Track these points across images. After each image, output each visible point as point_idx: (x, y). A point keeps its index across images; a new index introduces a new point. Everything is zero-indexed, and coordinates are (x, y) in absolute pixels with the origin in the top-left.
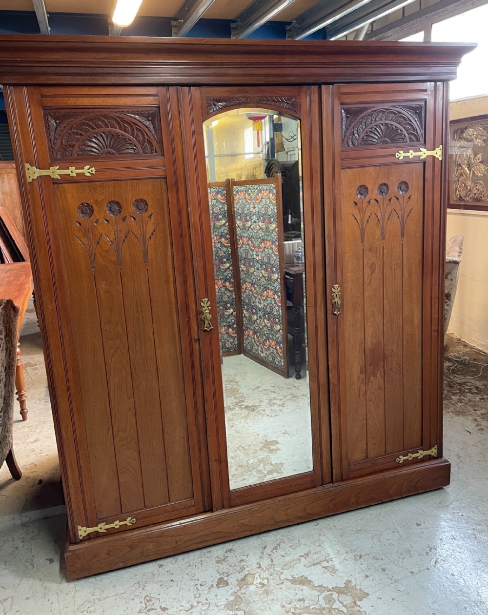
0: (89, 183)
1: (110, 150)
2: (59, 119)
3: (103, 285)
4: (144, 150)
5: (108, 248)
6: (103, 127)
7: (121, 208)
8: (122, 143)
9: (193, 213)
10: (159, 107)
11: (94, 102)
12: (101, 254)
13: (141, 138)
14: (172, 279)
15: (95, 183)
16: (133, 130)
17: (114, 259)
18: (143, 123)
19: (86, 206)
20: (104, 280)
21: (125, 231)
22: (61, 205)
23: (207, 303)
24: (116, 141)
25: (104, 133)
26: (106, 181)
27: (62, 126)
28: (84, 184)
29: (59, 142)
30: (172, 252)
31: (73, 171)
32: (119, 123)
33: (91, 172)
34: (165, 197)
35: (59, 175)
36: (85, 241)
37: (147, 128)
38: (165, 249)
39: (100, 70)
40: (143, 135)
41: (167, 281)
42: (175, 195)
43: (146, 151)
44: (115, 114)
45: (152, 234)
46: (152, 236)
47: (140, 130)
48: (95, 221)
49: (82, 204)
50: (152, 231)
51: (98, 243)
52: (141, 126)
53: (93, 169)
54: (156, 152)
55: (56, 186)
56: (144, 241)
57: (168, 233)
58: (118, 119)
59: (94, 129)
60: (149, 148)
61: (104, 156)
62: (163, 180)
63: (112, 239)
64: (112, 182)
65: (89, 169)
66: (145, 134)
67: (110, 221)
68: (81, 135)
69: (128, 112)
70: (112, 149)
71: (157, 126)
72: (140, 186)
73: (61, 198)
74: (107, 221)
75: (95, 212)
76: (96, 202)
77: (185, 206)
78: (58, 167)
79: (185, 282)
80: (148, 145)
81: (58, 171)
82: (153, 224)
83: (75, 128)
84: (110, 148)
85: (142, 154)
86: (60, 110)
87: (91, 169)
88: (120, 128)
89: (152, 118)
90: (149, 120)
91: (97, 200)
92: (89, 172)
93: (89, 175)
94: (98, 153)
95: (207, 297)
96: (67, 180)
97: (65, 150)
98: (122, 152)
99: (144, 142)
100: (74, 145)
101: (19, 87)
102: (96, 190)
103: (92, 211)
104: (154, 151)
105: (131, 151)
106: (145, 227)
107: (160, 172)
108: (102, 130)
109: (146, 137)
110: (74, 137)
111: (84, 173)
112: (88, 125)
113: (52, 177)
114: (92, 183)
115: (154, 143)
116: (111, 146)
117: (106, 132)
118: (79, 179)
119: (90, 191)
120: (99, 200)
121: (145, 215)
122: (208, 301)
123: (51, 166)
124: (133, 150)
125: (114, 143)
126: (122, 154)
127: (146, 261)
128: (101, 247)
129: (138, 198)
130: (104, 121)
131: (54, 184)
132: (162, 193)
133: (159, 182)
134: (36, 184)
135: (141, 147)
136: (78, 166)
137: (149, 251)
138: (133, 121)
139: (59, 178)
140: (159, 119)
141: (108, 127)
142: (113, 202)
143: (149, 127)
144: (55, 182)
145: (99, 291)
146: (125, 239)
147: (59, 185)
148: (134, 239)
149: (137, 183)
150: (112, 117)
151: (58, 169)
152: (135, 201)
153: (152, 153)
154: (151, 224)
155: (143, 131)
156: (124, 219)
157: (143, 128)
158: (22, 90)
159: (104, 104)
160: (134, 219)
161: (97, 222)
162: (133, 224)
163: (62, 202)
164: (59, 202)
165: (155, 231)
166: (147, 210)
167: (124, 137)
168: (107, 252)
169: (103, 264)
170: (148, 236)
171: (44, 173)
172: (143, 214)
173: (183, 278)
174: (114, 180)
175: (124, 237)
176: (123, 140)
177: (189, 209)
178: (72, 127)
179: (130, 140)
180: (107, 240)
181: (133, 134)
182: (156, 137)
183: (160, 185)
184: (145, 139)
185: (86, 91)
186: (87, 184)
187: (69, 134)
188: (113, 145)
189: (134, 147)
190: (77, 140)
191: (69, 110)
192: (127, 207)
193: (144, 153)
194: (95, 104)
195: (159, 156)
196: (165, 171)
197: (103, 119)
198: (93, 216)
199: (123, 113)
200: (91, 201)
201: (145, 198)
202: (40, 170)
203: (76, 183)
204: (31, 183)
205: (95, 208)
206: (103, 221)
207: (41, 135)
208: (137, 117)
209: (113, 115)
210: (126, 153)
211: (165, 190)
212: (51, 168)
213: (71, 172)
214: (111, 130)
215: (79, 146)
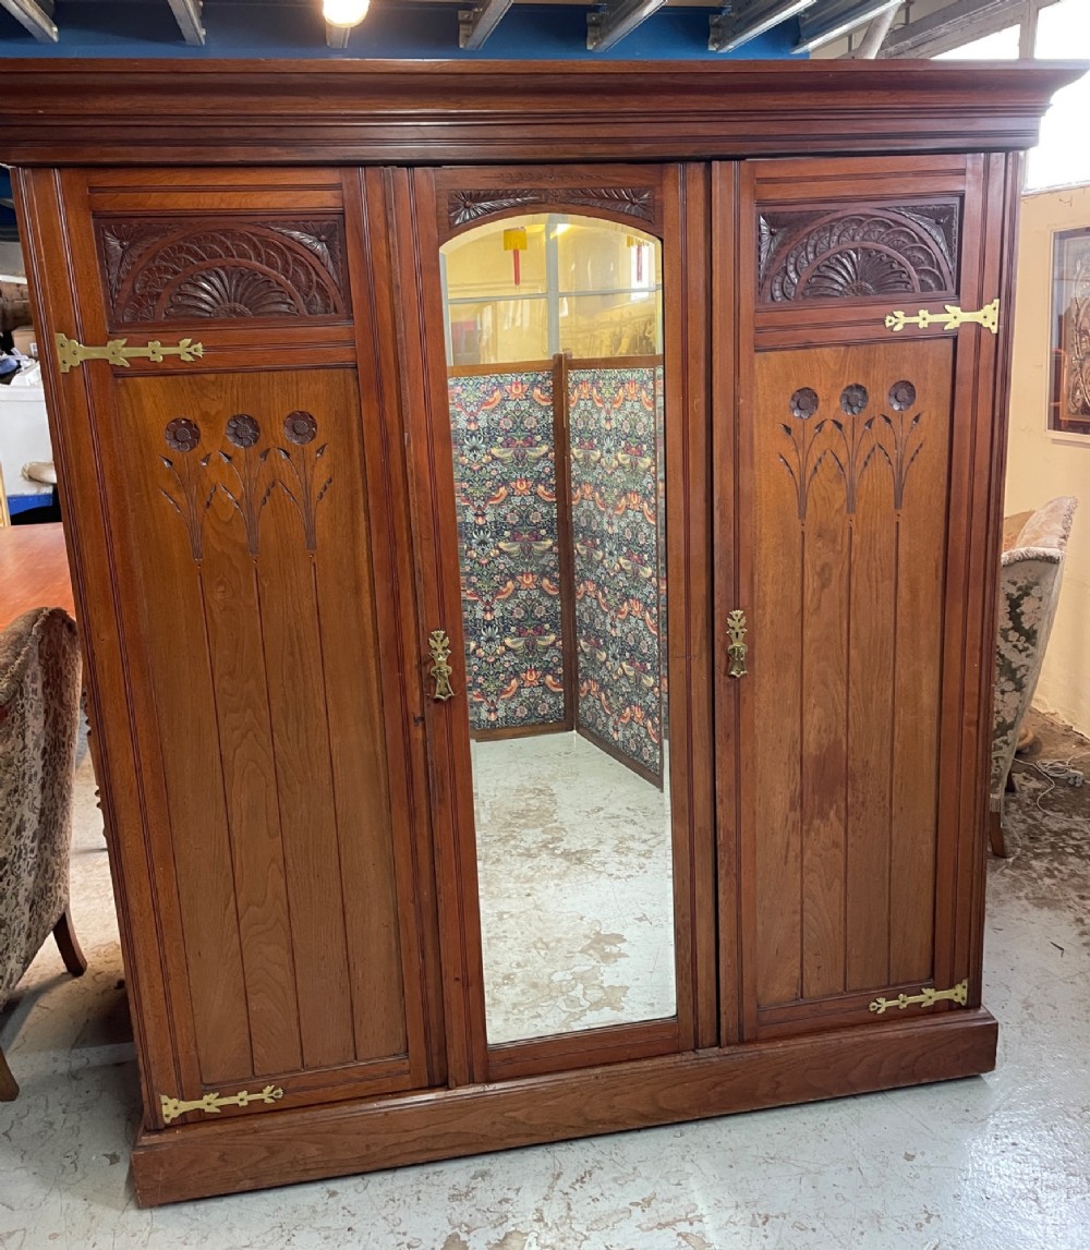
0: (190, 377)
1: (237, 305)
2: (127, 240)
3: (217, 596)
4: (309, 304)
5: (231, 515)
6: (221, 256)
7: (258, 430)
8: (262, 290)
9: (415, 447)
10: (343, 214)
11: (202, 200)
12: (214, 529)
13: (303, 278)
14: (366, 586)
15: (203, 375)
16: (286, 262)
17: (243, 539)
18: (310, 246)
19: (185, 426)
20: (221, 583)
21: (267, 481)
22: (131, 423)
23: (442, 641)
24: (248, 285)
25: (223, 268)
26: (227, 372)
27: (135, 252)
28: (180, 378)
29: (127, 286)
30: (369, 529)
31: (156, 351)
32: (255, 247)
33: (194, 353)
34: (354, 409)
35: (127, 359)
36: (181, 498)
37: (315, 258)
38: (353, 521)
39: (214, 133)
40: (308, 274)
41: (357, 590)
42: (376, 405)
43: (314, 307)
44: (247, 228)
45: (325, 488)
46: (325, 493)
47: (302, 265)
48: (203, 457)
49: (175, 421)
50: (324, 481)
51: (208, 504)
52: (304, 254)
53: (200, 345)
54: (336, 310)
55: (120, 381)
56: (307, 504)
57: (360, 487)
58: (255, 239)
59: (203, 260)
60: (319, 301)
61: (223, 317)
62: (349, 371)
63: (238, 495)
64: (240, 374)
65: (189, 346)
66: (312, 272)
67: (236, 459)
68: (175, 273)
69: (275, 223)
70: (240, 303)
71: (338, 252)
72: (300, 384)
73: (132, 406)
74: (229, 458)
75: (202, 437)
76: (205, 416)
77: (396, 430)
78: (124, 342)
79: (395, 597)
80: (318, 297)
81: (124, 349)
82: (328, 466)
83: (162, 258)
84: (235, 301)
85: (304, 315)
86: (131, 219)
87: (193, 347)
88: (258, 255)
89: (329, 237)
90: (320, 240)
91: (206, 412)
92: (190, 353)
93: (190, 358)
94: (212, 313)
95: (445, 629)
96: (143, 368)
97: (141, 305)
98: (261, 310)
99: (310, 288)
100: (159, 294)
101: (44, 170)
102: (205, 392)
103: (196, 436)
104: (332, 308)
105: (284, 308)
106: (309, 472)
107: (344, 355)
108: (218, 262)
109: (314, 277)
110: (161, 278)
111: (179, 355)
112: (189, 251)
113: (111, 362)
114: (198, 377)
115: (332, 291)
116: (238, 298)
117: (228, 267)
118: (169, 366)
119: (193, 392)
120: (213, 413)
121: (312, 446)
122: (445, 636)
123: (109, 340)
124: (285, 306)
125: (246, 289)
126: (263, 314)
127: (311, 545)
128: (216, 513)
129: (296, 409)
130: (224, 243)
131: (116, 376)
132: (347, 399)
133: (341, 376)
134: (78, 378)
135: (304, 300)
136: (166, 340)
137: (318, 524)
138: (286, 243)
139: (127, 365)
140: (343, 239)
141: (233, 256)
142: (241, 416)
143: (320, 255)
144: (118, 373)
145: (210, 607)
146: (267, 498)
147: (127, 379)
148: (287, 498)
149: (295, 378)
150: (242, 235)
151: (125, 346)
152: (290, 416)
153: (326, 312)
154: (323, 467)
155: (309, 265)
156: (265, 454)
157: (308, 258)
158: (51, 177)
159: (223, 206)
160: (287, 454)
161: (207, 459)
162: (284, 465)
163: (134, 416)
164: (127, 415)
165: (331, 481)
166: (314, 436)
167: (266, 278)
168: (229, 523)
169: (219, 550)
170: (316, 491)
171: (95, 353)
172: (307, 446)
173: (390, 585)
175: (265, 493)
176: (265, 286)
177: (406, 434)
178: (155, 255)
179: (279, 284)
180: (228, 498)
181: (285, 272)
182: (335, 278)
183: (342, 382)
184: (312, 281)
185: (185, 178)
186: (186, 377)
187: (149, 270)
188: (242, 295)
189: (289, 300)
190: (166, 284)
191: (149, 220)
192: (271, 428)
193: (310, 313)
194: (205, 207)
195: (341, 318)
196: (355, 352)
197: (223, 238)
198: (199, 446)
199: (264, 225)
200: (194, 416)
201: (310, 410)
202: (87, 348)
203: (162, 375)
204: (69, 376)
205: (203, 430)
206: (220, 457)
207: (88, 273)
208: (296, 234)
209: (244, 230)
210: (270, 313)
211: (355, 393)
212: (110, 343)
213: (153, 353)
214: (238, 262)
215: (170, 296)
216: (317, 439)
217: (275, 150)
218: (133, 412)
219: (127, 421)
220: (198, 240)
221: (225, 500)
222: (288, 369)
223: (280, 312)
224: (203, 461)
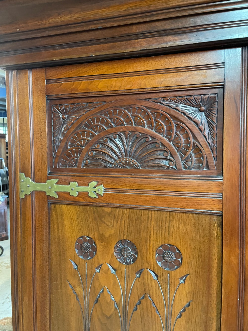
0: (95, 208)
1: (131, 159)
2: (67, 113)
4: (186, 161)
5: (111, 312)
6: (123, 124)
7: (137, 253)
8: (150, 149)
10: (223, 87)
11: (114, 85)
12: (99, 320)
13: (183, 141)
15: (103, 208)
16: (170, 128)
18: (190, 115)
19: (88, 241)
21: (139, 293)
22: (56, 235)
24: (140, 145)
25: (124, 132)
26: (119, 207)
27: (69, 122)
28: (88, 208)
29: (63, 144)
31: (74, 189)
32: (148, 117)
33: (97, 192)
34: (215, 250)
35: (56, 192)
37: (195, 125)
40: (187, 137)
42: (238, 251)
43: (190, 164)
44: (144, 103)
45: (184, 311)
46: (183, 314)
47: (183, 130)
48: (97, 266)
49: (82, 237)
50: (184, 303)
51: (97, 301)
52: (186, 122)
53: (102, 187)
54: (208, 167)
55: (52, 206)
56: (168, 318)
57: (214, 315)
58: (148, 111)
59: (112, 127)
60: (194, 159)
61: (121, 168)
62: (215, 217)
63: (118, 299)
64: (128, 210)
65: (95, 187)
66: (191, 135)
67: (119, 272)
68: (93, 135)
69: (165, 98)
70: (133, 158)
71: (215, 120)
72: (173, 223)
73: (57, 223)
74: (115, 270)
75: (98, 252)
76: (102, 238)
78: (56, 180)
80: (193, 155)
81: (56, 186)
82: (188, 293)
83: (86, 126)
84: (130, 156)
85: (181, 170)
86: (69, 100)
87: (98, 188)
88: (150, 124)
89: (208, 108)
90: (200, 111)
91: (103, 234)
92: (95, 192)
93: (94, 196)
94: (112, 164)
96: (66, 199)
97: (70, 156)
98: (148, 164)
99: (188, 148)
100: (81, 150)
101: (23, 71)
102: (103, 219)
103: (94, 249)
104: (205, 165)
105: (166, 163)
106: (172, 294)
109: (192, 140)
110: (83, 139)
111: (88, 193)
112: (103, 121)
113: (47, 194)
114: (99, 209)
115: (206, 151)
116: (133, 154)
117: (127, 133)
118: (81, 200)
119: (95, 218)
120: (107, 235)
121: (177, 273)
123: (48, 179)
126: (148, 167)
128: (101, 308)
129: (167, 242)
130: (127, 115)
131: (51, 203)
132: (210, 240)
133: (207, 221)
134: (29, 202)
135: (181, 158)
136: (82, 182)
138: (172, 113)
139: (57, 196)
140: (220, 108)
141: (132, 124)
142: (126, 241)
143: (199, 122)
144: (50, 201)
146: (138, 307)
147: (57, 206)
148: (153, 311)
149: (168, 218)
150: (140, 109)
151: (57, 183)
152: (161, 246)
153: (199, 168)
154: (184, 292)
155: (188, 130)
156: (140, 272)
157: (188, 125)
158: (26, 74)
159: (128, 87)
160: (157, 276)
161: (100, 267)
162: (153, 284)
163: (58, 231)
164: (54, 231)
165: (189, 305)
166: (179, 265)
167: (154, 141)
168: (109, 318)
170: (177, 310)
171: (39, 187)
172: (173, 273)
174: (130, 208)
175: (137, 302)
176: (152, 146)
178: (81, 124)
179: (163, 145)
180: (111, 299)
181: (169, 135)
182: (210, 141)
183: (208, 226)
184: (190, 143)
185: (104, 69)
186: (92, 208)
187: (78, 133)
188: (135, 152)
189: (169, 157)
190: (87, 143)
191: (80, 100)
192: (146, 253)
193: (186, 168)
194: (116, 89)
195: (211, 174)
196: (221, 202)
197: (126, 111)
198: (95, 257)
199: (157, 100)
200: (94, 235)
201: (178, 244)
202: (35, 183)
203: (77, 205)
204: (24, 200)
205: (99, 248)
206: (109, 268)
207: (41, 135)
208: (181, 107)
209: (141, 105)
210: (154, 166)
211: (217, 236)
212: (48, 181)
213: (72, 190)
214: (134, 128)
215: (88, 152)
216: (181, 268)
217: (170, 38)
218: (58, 228)
219: (54, 233)
220: (110, 113)
221: (109, 301)
222: (164, 211)
223: (162, 166)
224: (97, 268)
